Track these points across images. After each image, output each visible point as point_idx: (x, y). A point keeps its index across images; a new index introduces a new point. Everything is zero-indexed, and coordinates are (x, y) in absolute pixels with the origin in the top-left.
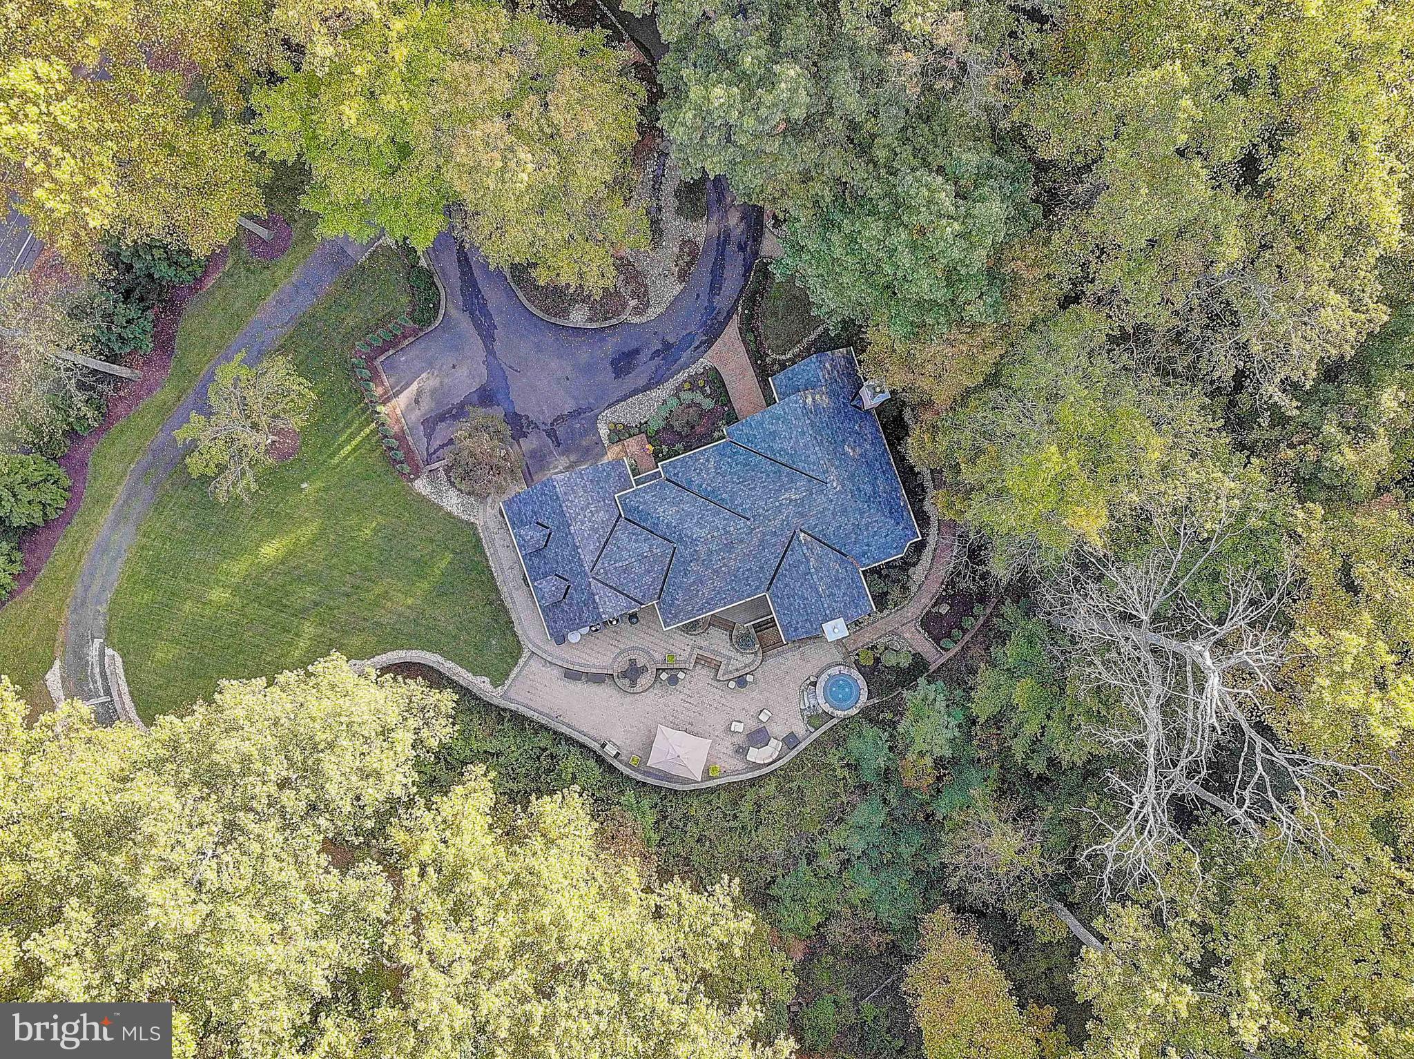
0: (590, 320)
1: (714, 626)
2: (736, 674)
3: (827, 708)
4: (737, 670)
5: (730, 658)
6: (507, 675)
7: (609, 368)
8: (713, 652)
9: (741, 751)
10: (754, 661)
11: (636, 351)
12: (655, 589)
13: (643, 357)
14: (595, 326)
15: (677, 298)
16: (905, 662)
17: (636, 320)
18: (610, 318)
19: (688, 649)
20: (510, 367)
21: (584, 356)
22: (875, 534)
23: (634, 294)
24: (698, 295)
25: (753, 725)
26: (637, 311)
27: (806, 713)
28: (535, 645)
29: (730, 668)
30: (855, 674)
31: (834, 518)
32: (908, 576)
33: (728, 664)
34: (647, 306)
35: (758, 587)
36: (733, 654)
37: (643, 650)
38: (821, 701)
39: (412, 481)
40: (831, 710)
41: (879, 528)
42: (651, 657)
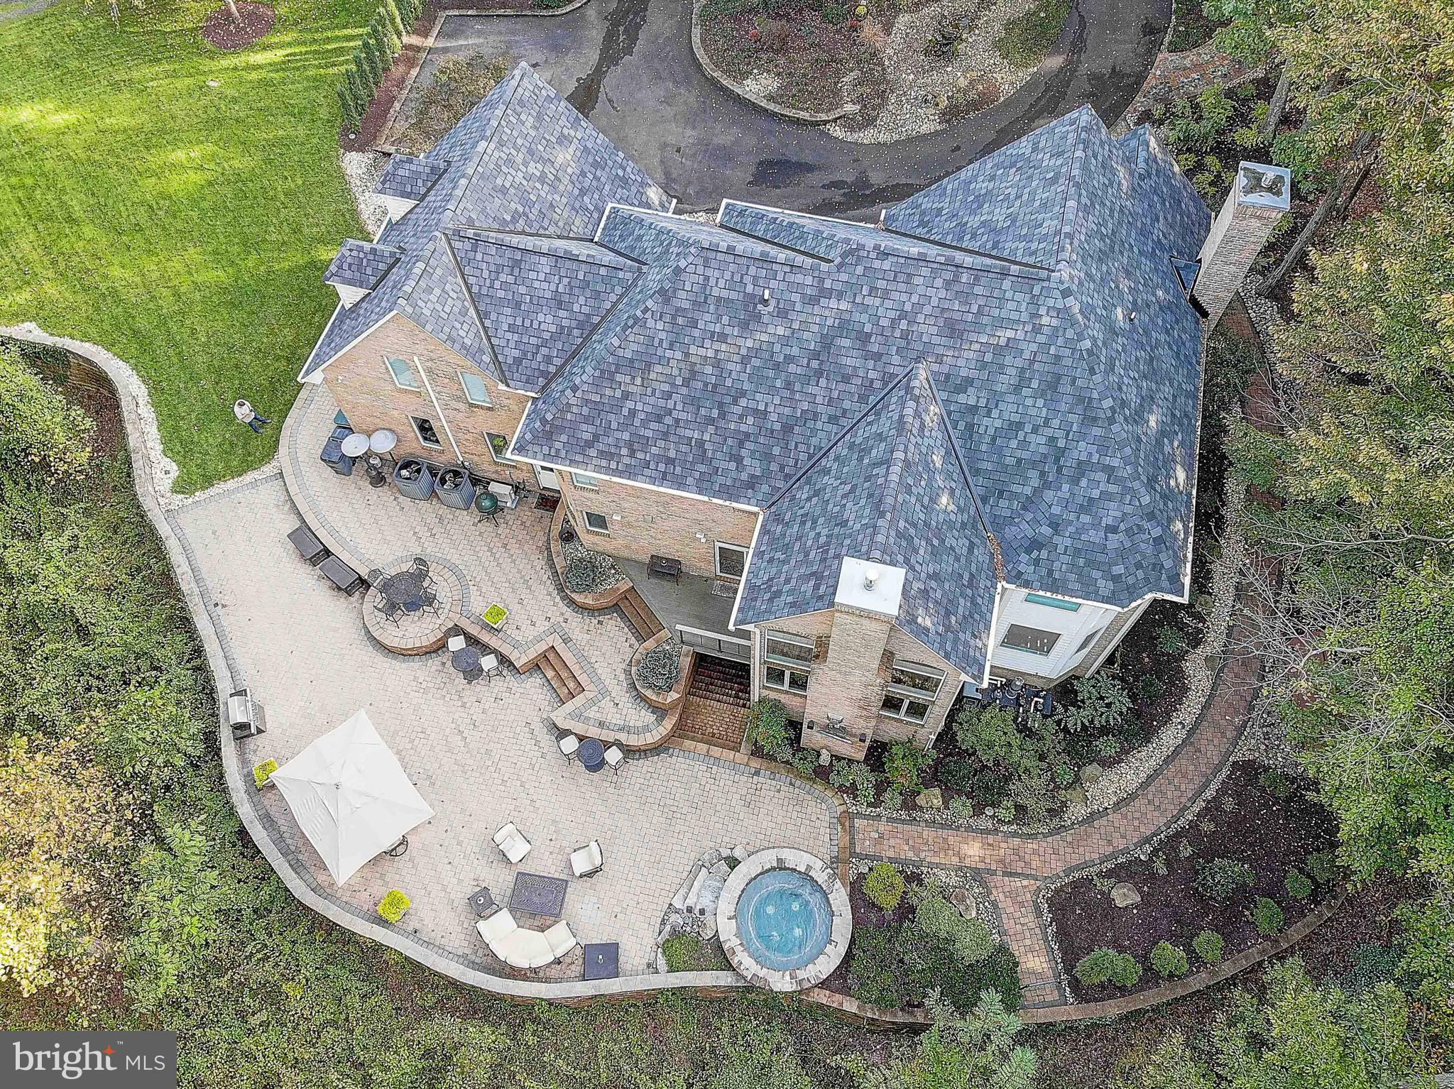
0: (771, 98)
1: (623, 616)
2: (593, 732)
3: (728, 933)
4: (601, 724)
5: (604, 693)
6: (208, 481)
7: (752, 169)
8: (582, 658)
9: (481, 905)
10: (646, 729)
11: (809, 168)
12: (548, 359)
13: (816, 179)
14: (772, 107)
15: (923, 138)
16: (969, 950)
17: (837, 132)
18: (801, 109)
19: (542, 626)
20: (610, 101)
21: (725, 136)
22: (1088, 506)
23: (860, 100)
24: (958, 148)
25: (548, 866)
26: (848, 122)
27: (674, 918)
28: (294, 460)
29: (592, 713)
30: (840, 898)
31: (1017, 389)
32: (1077, 779)
33: (593, 702)
34: (869, 122)
35: (752, 483)
36: (619, 691)
37: (460, 577)
38: (726, 906)
39: (350, 147)
40: (734, 942)
41: (1106, 496)
42: (463, 601)
